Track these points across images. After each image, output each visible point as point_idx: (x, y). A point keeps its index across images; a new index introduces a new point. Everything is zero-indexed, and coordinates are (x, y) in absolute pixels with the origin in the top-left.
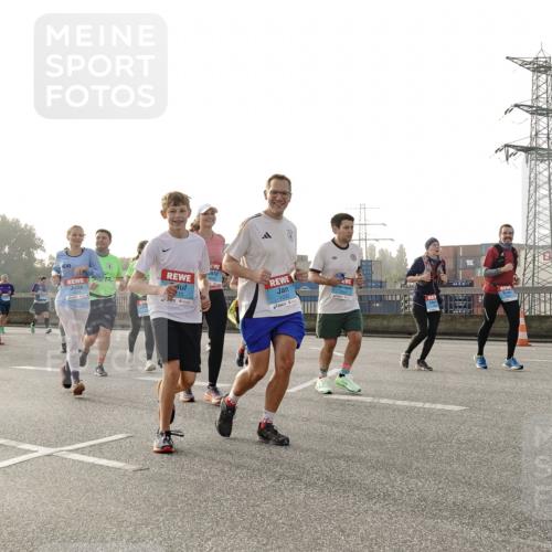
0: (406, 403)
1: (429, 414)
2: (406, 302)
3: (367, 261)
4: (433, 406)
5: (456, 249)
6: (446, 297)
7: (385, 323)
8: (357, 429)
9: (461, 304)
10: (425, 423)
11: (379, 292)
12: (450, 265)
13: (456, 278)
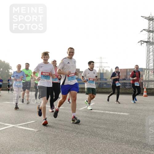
1: (119, 116)
3: (102, 73)
4: (120, 113)
5: (127, 70)
6: (124, 83)
7: (107, 90)
8: (99, 120)
9: (128, 85)
10: (118, 118)
11: (105, 81)
12: (125, 74)
13: (127, 77)
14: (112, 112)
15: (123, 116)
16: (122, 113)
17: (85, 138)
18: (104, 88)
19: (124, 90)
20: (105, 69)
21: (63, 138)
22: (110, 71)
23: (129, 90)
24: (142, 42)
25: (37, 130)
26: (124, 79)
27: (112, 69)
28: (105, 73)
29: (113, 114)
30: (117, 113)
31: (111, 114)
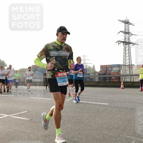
0: (95, 103)
2: (95, 78)
3: (85, 69)
4: (101, 104)
5: (107, 66)
6: (104, 77)
7: (90, 84)
8: (83, 109)
9: (108, 79)
10: (99, 107)
11: (88, 76)
12: (105, 69)
13: (107, 73)
14: (95, 102)
15: (104, 105)
16: (103, 104)
17: (71, 126)
18: (87, 82)
19: (105, 83)
20: (88, 65)
21: (52, 125)
22: (92, 67)
23: (108, 83)
24: (119, 42)
25: (29, 119)
26: (104, 74)
27: (94, 65)
28: (88, 69)
29: (95, 104)
30: (98, 103)
31: (93, 104)
